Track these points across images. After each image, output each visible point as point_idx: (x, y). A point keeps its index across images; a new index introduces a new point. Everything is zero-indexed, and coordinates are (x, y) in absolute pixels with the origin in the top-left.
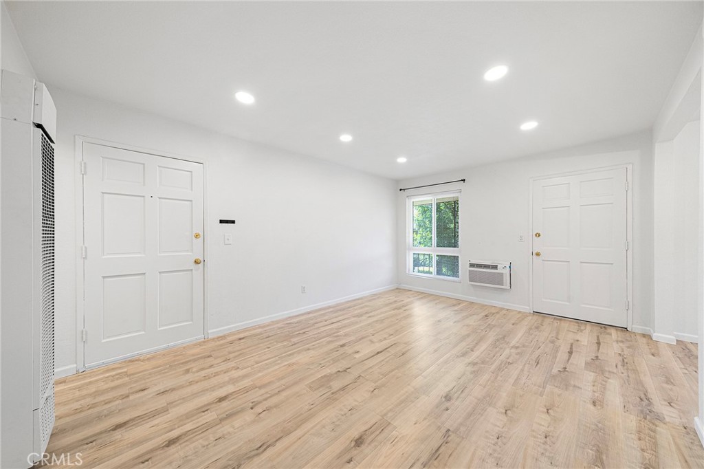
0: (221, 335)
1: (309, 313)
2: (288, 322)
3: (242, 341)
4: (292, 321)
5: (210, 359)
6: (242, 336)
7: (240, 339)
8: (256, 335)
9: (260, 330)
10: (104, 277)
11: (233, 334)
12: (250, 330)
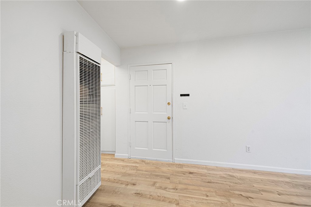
0: (181, 163)
1: (255, 172)
2: (231, 174)
3: (191, 175)
4: (234, 174)
5: (168, 181)
6: (192, 170)
7: (190, 173)
8: (202, 175)
9: (206, 171)
10: (136, 121)
11: (188, 166)
12: (198, 168)
